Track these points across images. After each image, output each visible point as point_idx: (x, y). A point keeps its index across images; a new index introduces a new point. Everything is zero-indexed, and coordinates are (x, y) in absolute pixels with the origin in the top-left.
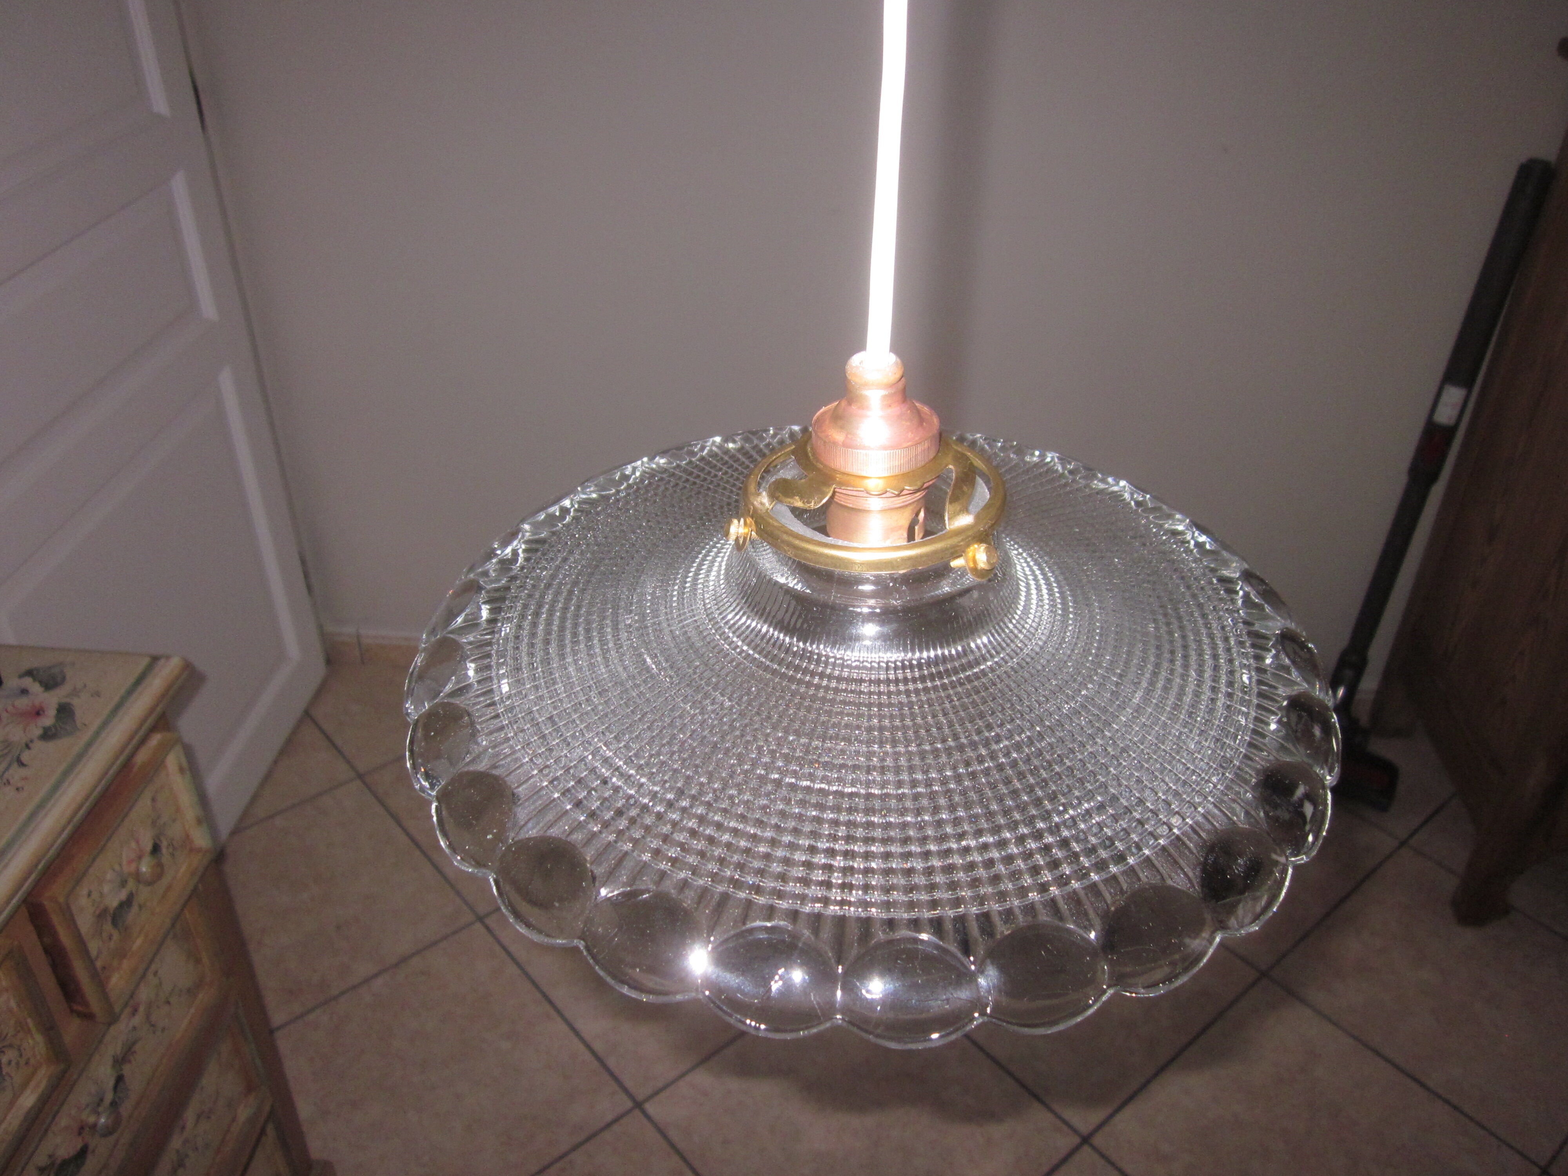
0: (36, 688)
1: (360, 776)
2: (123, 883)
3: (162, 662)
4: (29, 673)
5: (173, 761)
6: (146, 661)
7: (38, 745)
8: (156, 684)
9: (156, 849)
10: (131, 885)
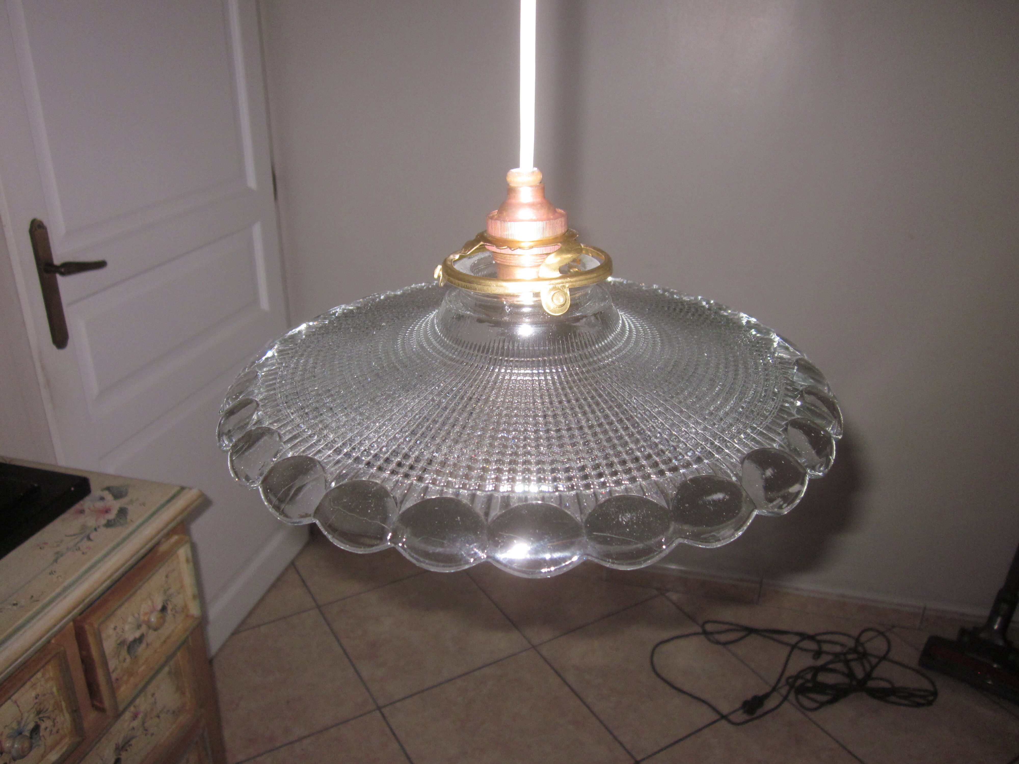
0: (109, 497)
1: (318, 607)
2: (139, 627)
3: (187, 490)
4: (108, 489)
5: (183, 552)
6: (176, 489)
7: (102, 530)
8: (180, 503)
9: (164, 609)
10: (144, 629)
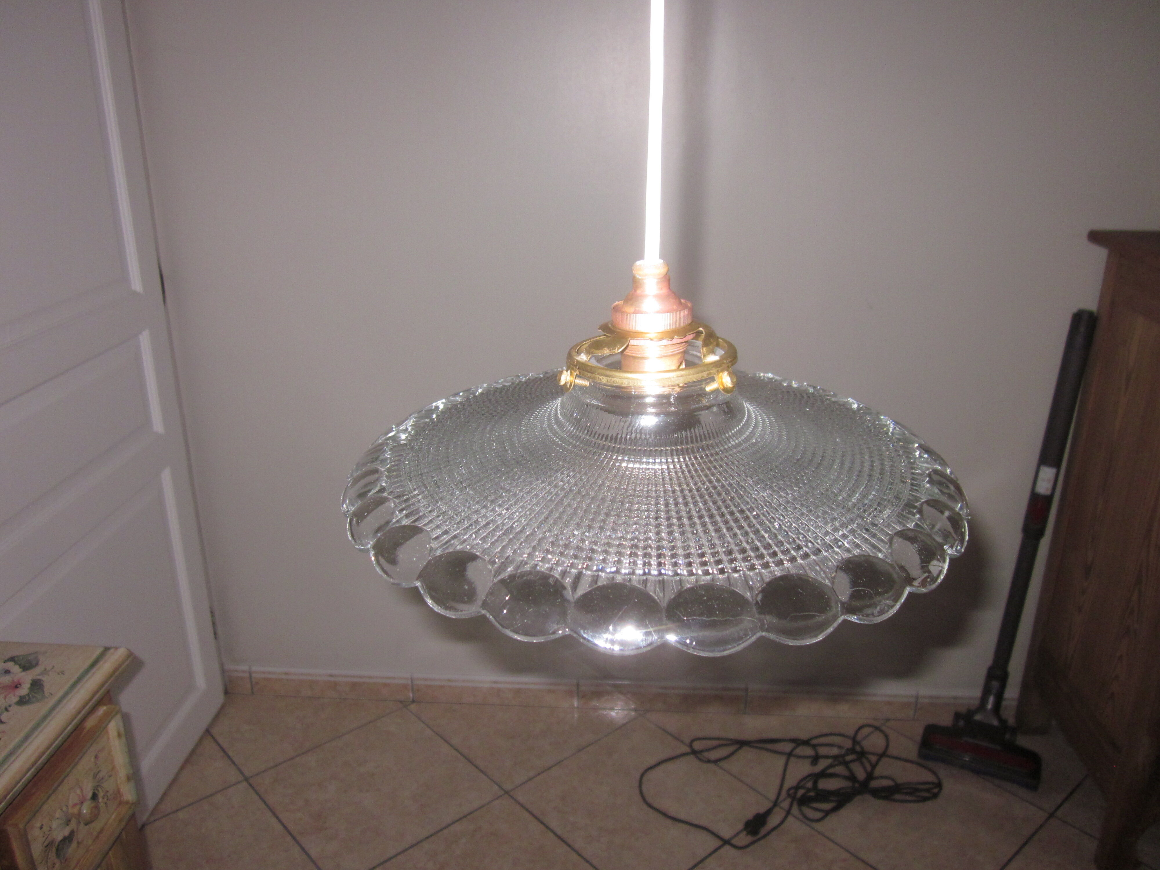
0: (15, 669)
1: (247, 779)
2: (68, 822)
3: (112, 651)
4: (12, 659)
5: (113, 727)
6: (99, 651)
7: (15, 709)
8: (106, 667)
9: (94, 797)
10: (73, 824)
